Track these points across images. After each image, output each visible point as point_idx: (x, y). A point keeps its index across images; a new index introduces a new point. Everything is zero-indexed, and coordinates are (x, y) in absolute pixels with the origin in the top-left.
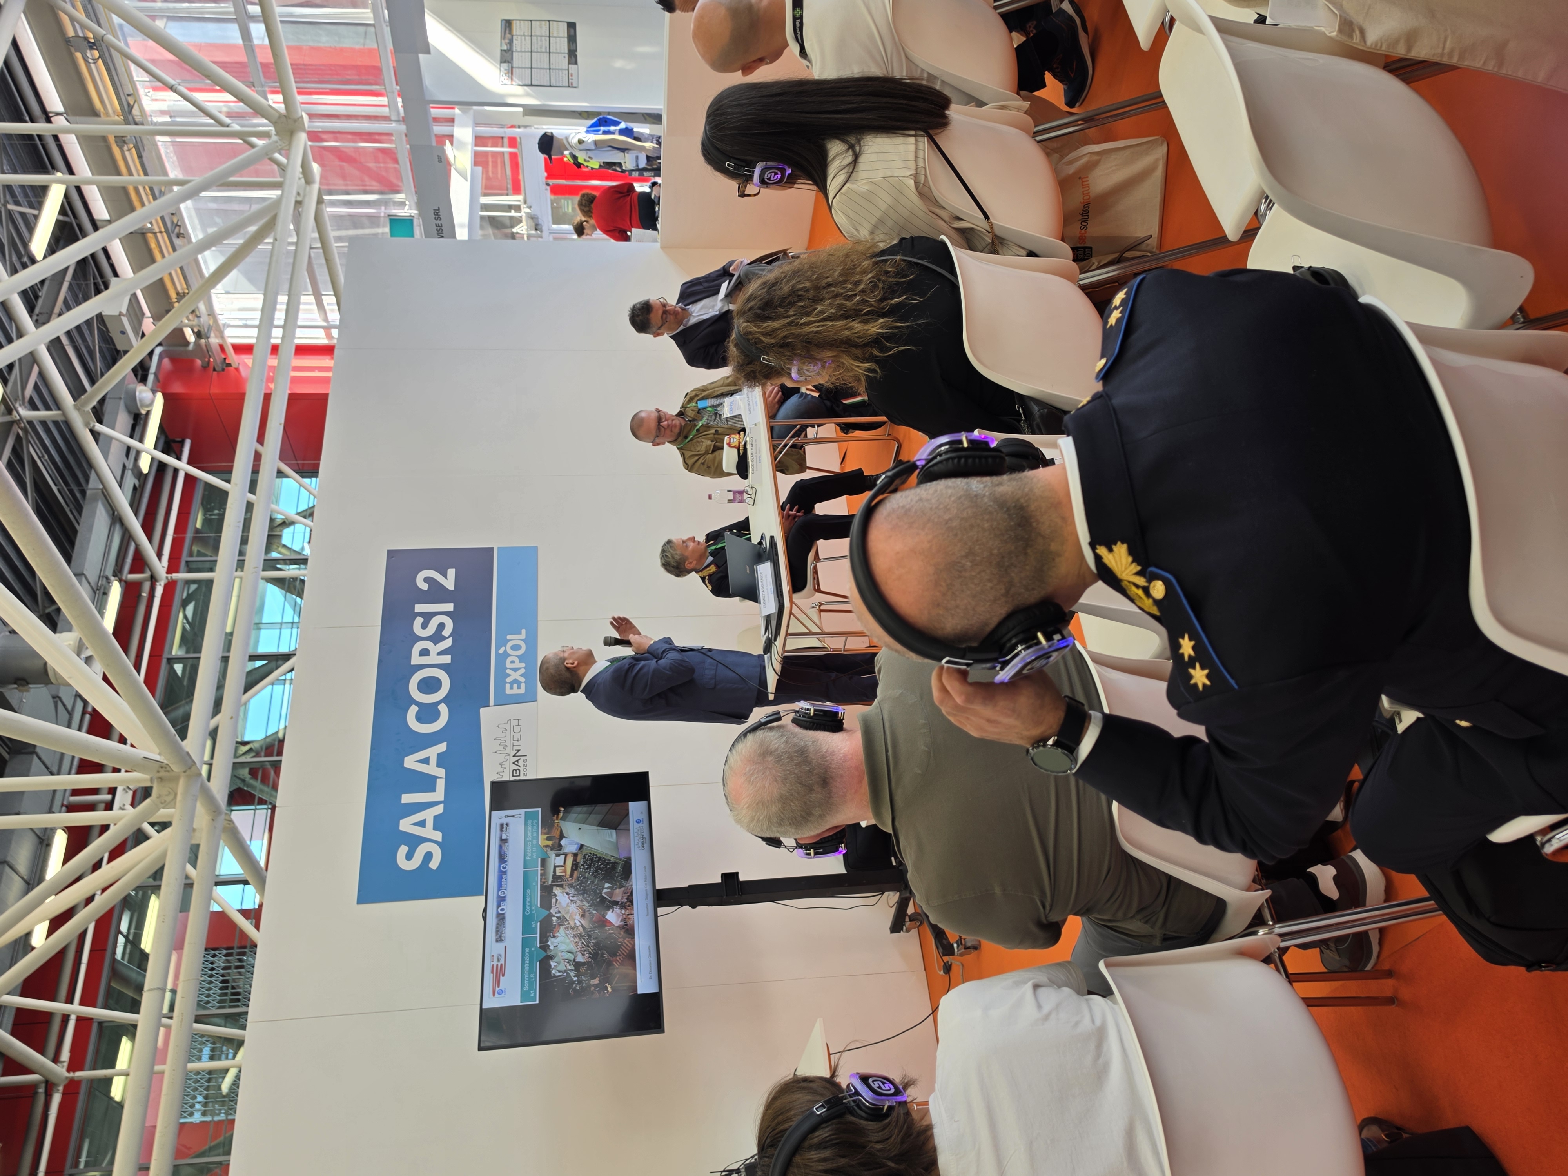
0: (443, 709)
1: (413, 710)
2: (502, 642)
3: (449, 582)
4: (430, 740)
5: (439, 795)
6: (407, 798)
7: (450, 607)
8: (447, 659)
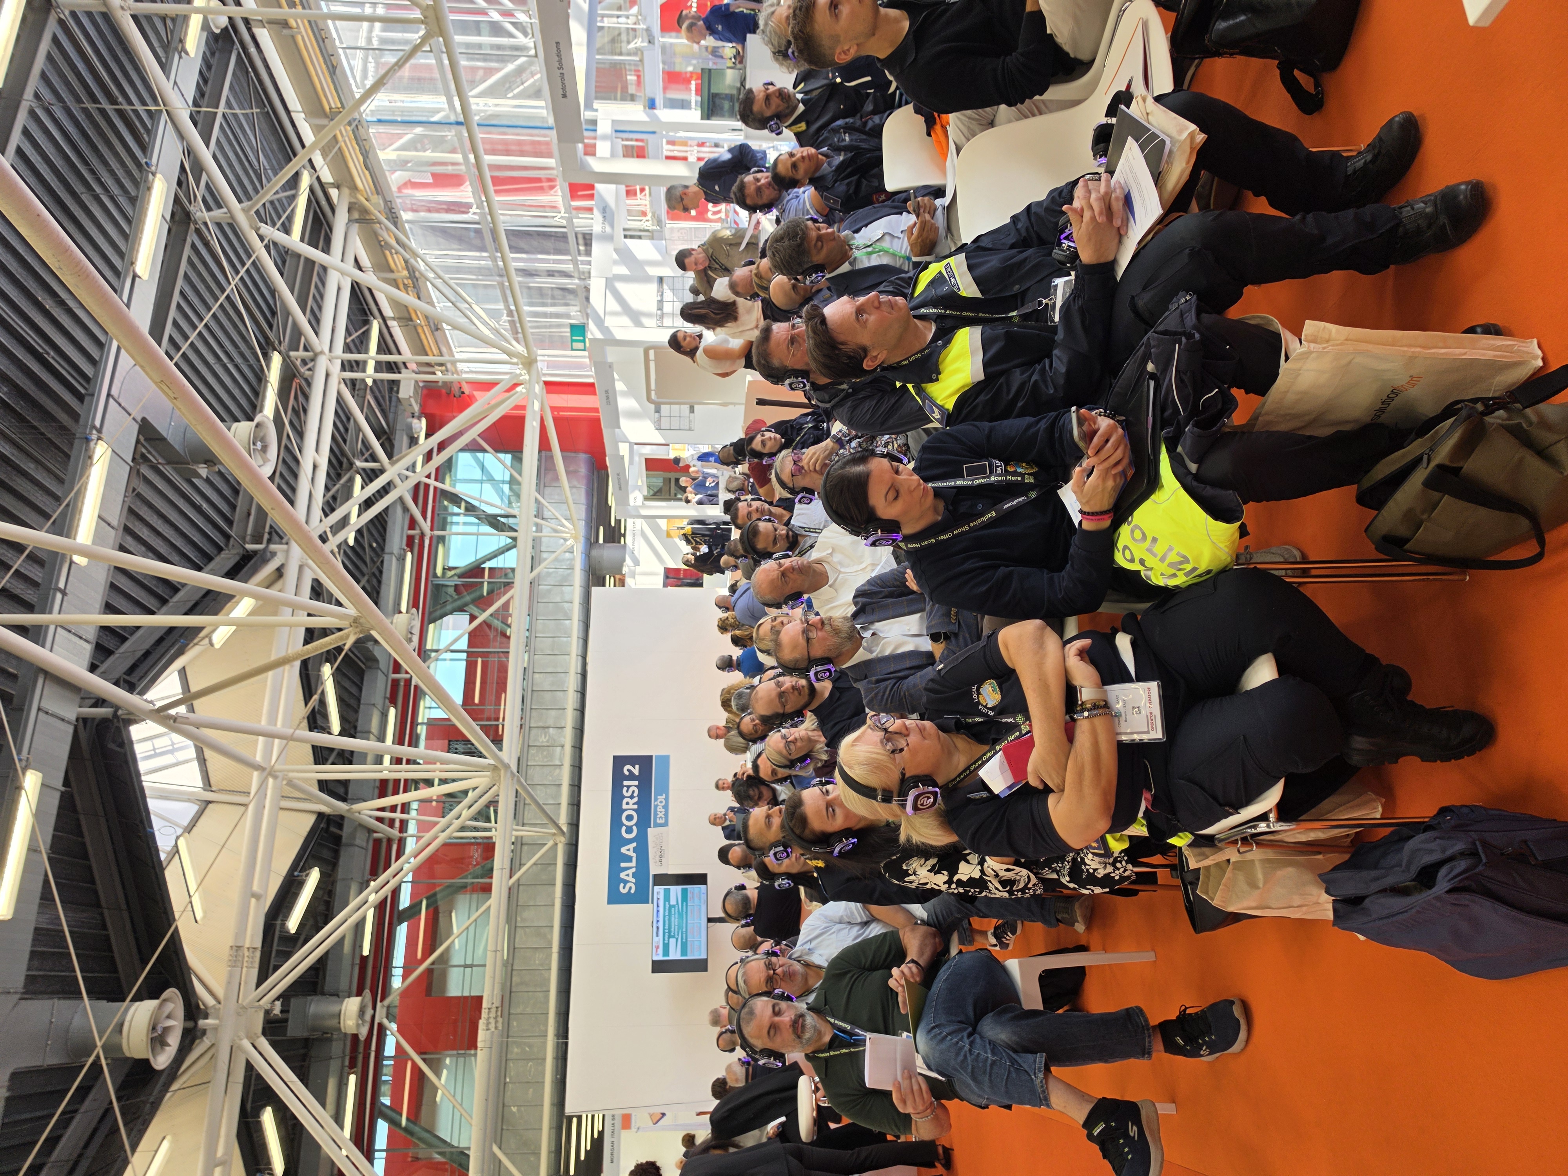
0: (635, 828)
1: (624, 828)
2: (656, 800)
3: (636, 771)
4: (630, 841)
5: (633, 864)
6: (623, 865)
7: (636, 783)
8: (636, 807)
